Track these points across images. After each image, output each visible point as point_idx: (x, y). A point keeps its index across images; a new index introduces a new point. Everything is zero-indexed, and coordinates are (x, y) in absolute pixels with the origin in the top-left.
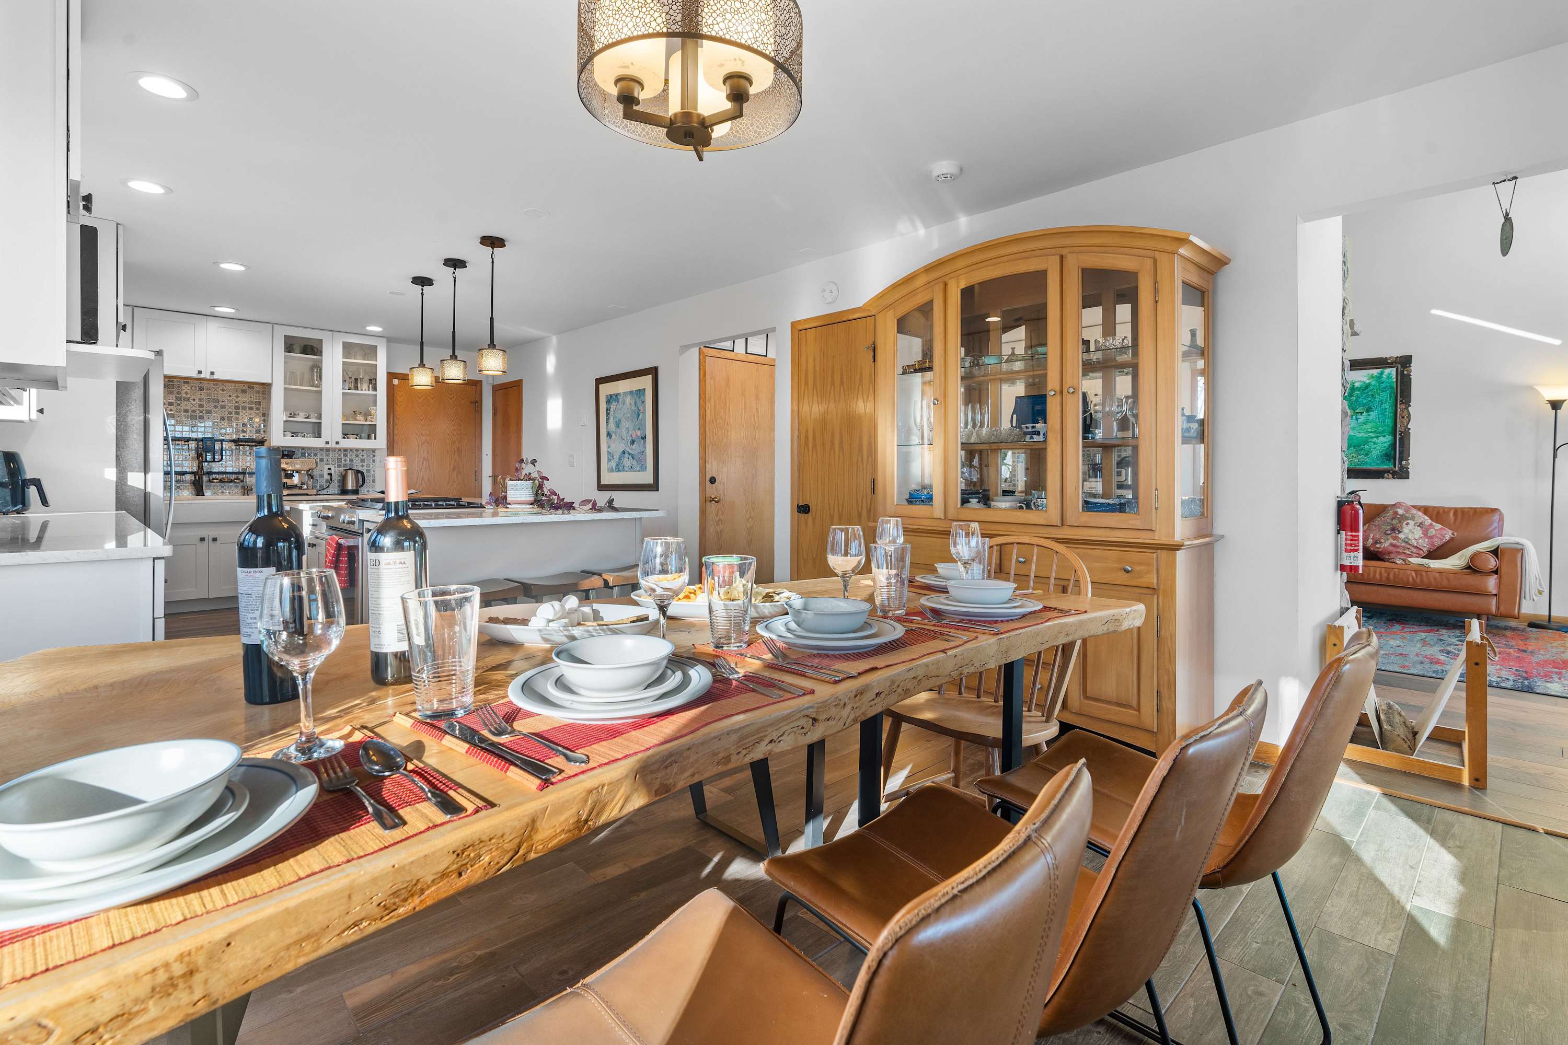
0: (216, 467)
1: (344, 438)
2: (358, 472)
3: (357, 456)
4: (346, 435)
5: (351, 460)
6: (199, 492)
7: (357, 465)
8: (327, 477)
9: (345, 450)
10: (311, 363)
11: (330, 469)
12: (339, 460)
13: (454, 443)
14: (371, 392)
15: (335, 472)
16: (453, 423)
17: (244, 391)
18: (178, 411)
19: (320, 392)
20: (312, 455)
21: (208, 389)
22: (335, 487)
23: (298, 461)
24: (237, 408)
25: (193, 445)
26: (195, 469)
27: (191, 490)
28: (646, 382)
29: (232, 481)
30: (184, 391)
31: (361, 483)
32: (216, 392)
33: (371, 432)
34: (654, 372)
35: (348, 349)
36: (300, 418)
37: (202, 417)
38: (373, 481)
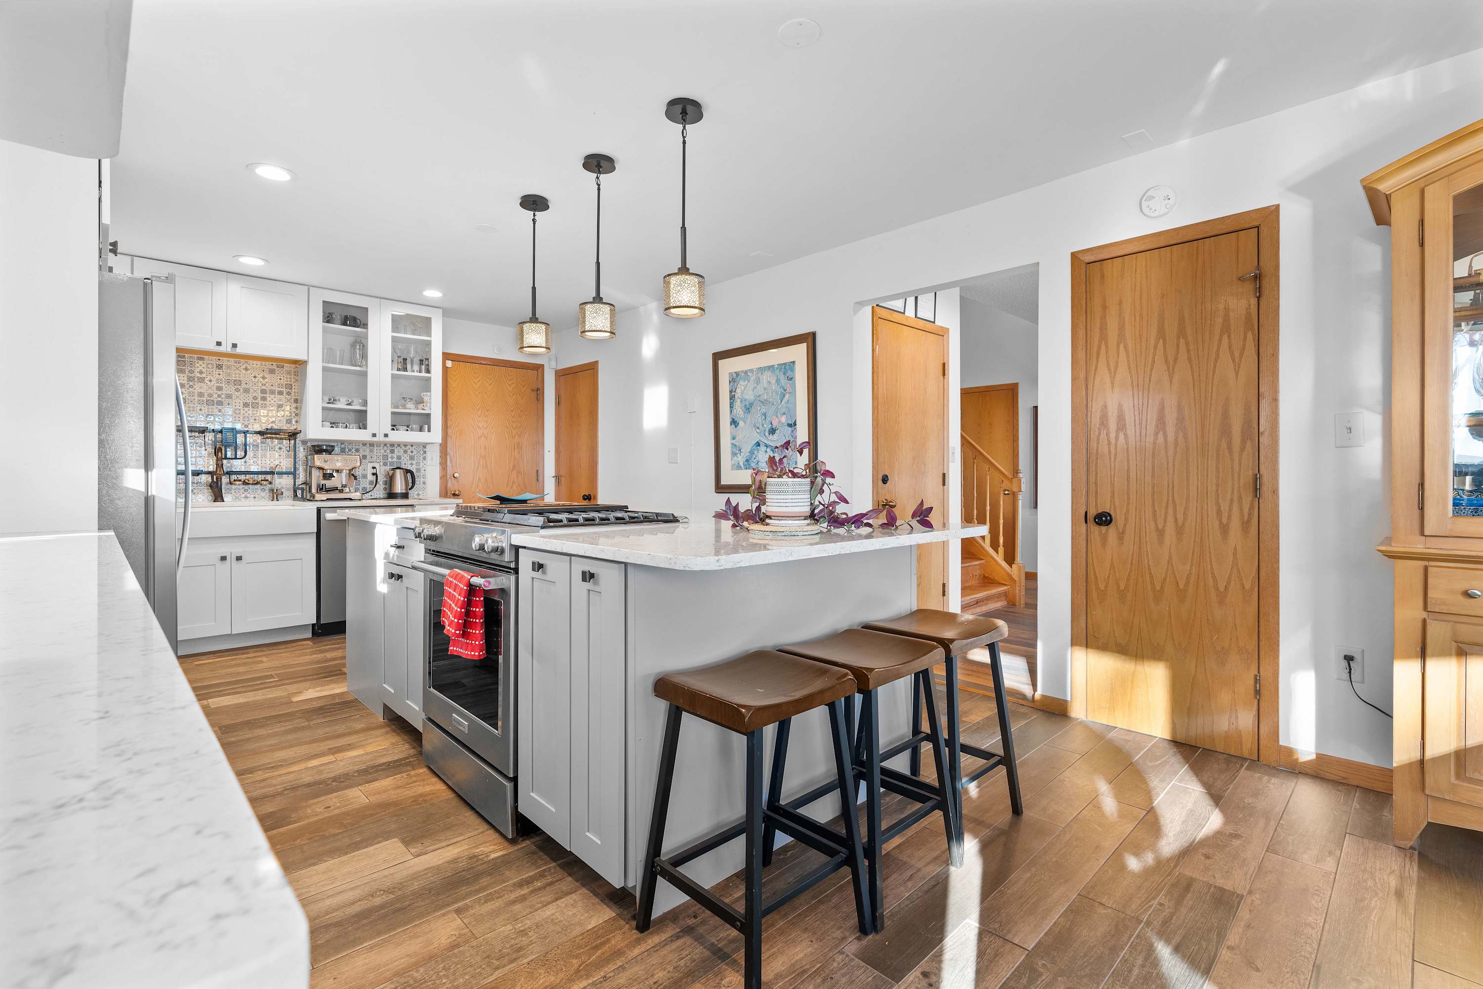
0: (238, 465)
1: (393, 429)
2: (408, 471)
3: (405, 452)
4: (394, 426)
5: (399, 458)
6: (218, 496)
7: (407, 464)
8: (371, 478)
9: (392, 445)
10: (352, 339)
11: (374, 468)
12: (385, 457)
13: (514, 437)
14: (424, 374)
15: (380, 472)
16: (513, 414)
17: (272, 371)
18: (191, 394)
19: (364, 374)
20: (353, 450)
21: (229, 367)
22: (380, 491)
23: (339, 457)
24: (263, 391)
25: (210, 437)
26: (211, 469)
27: (207, 495)
28: (799, 352)
29: (258, 483)
30: (198, 370)
31: (410, 485)
32: (237, 372)
33: (424, 421)
34: (810, 339)
35: (397, 322)
36: (341, 405)
37: (220, 403)
38: (424, 483)
